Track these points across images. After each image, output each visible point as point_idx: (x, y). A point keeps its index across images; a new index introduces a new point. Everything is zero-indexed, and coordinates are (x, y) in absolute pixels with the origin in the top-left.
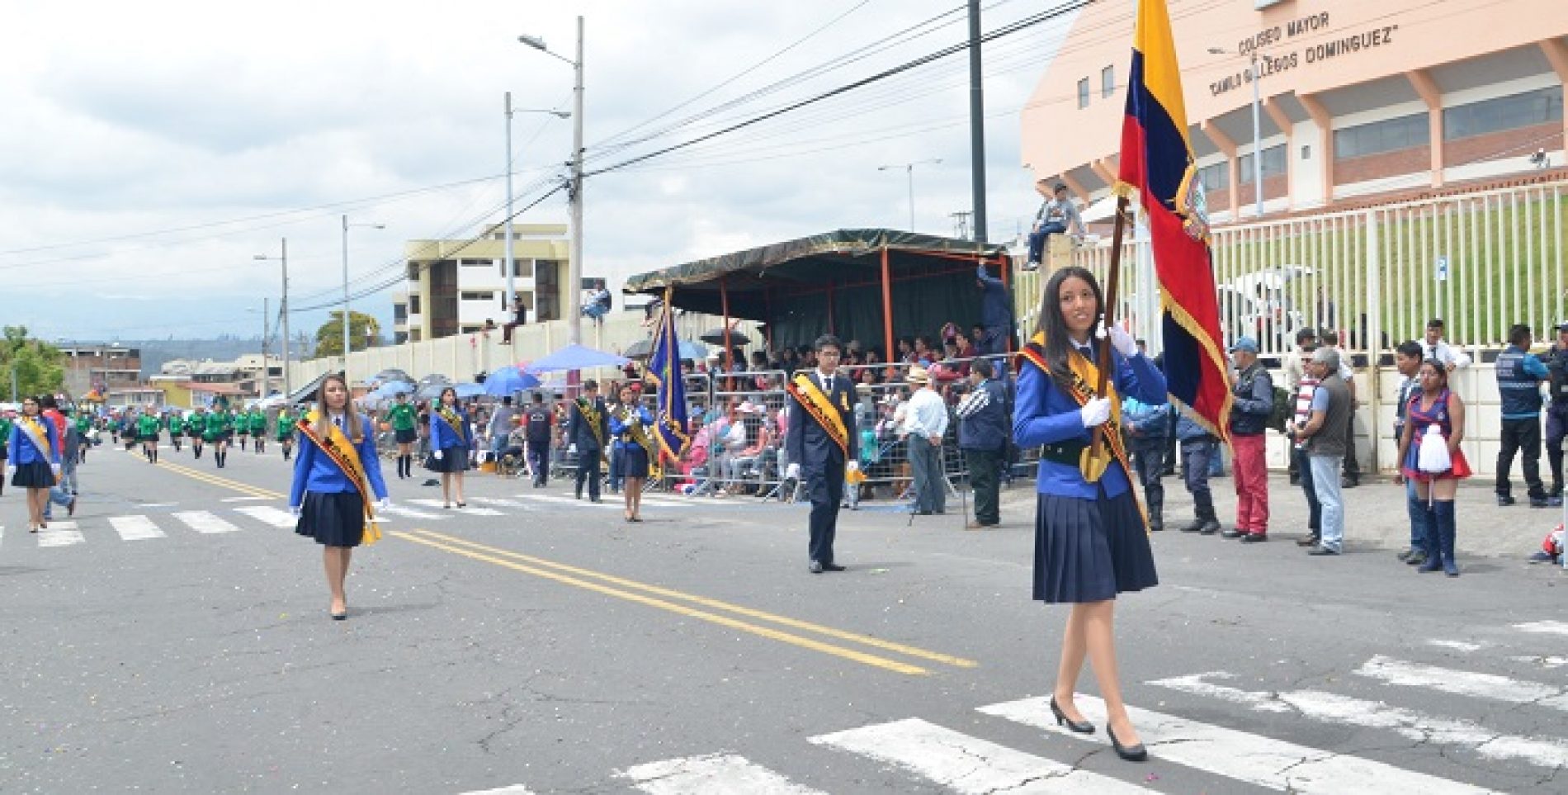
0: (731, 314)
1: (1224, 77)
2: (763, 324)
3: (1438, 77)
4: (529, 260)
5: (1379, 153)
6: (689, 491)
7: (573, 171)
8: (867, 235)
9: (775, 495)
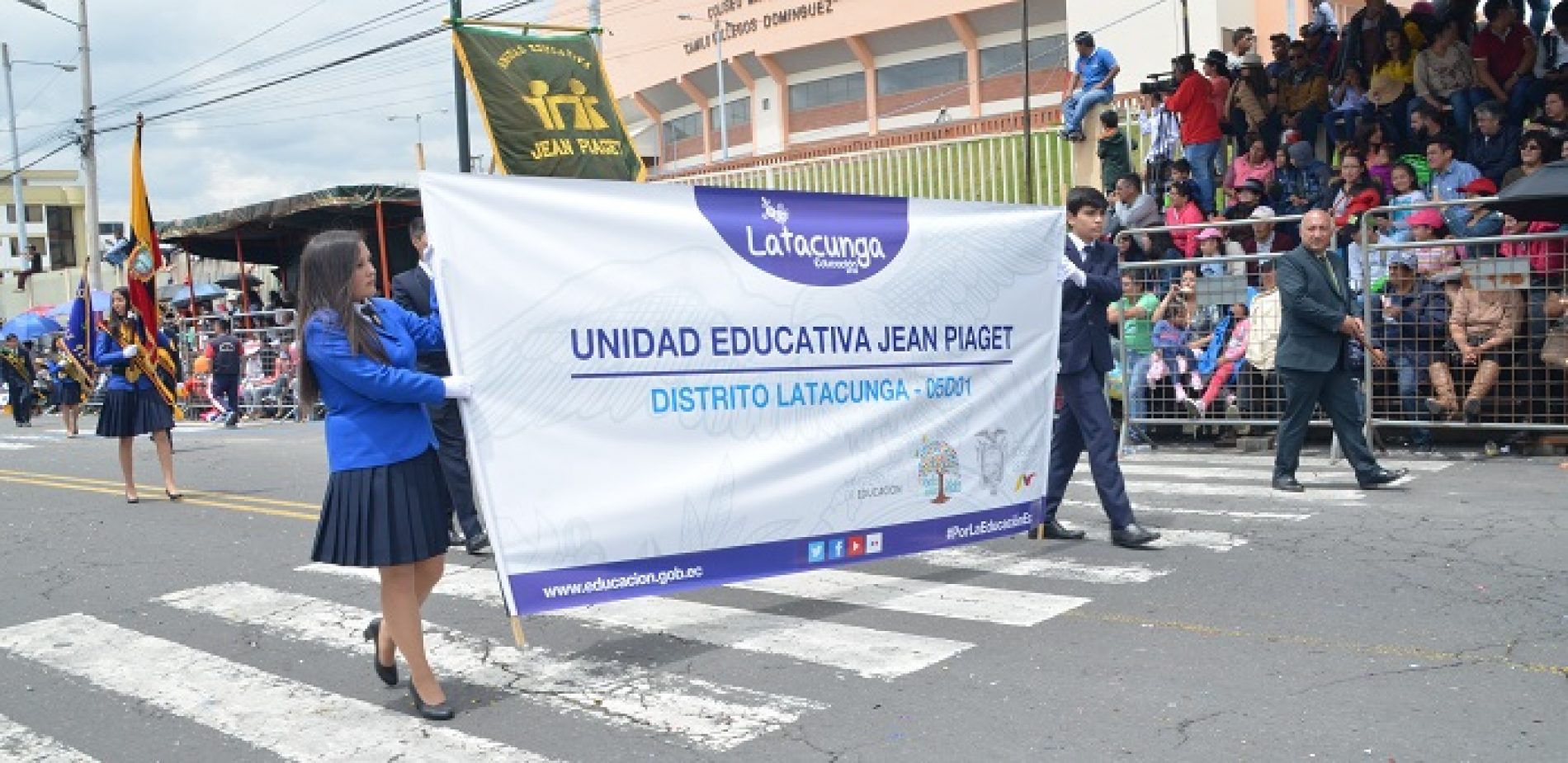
0: (246, 259)
1: (695, 38)
2: (276, 267)
3: (870, 43)
4: (40, 206)
5: (824, 106)
6: (213, 419)
7: (84, 127)
8: (363, 190)
9: (292, 417)
